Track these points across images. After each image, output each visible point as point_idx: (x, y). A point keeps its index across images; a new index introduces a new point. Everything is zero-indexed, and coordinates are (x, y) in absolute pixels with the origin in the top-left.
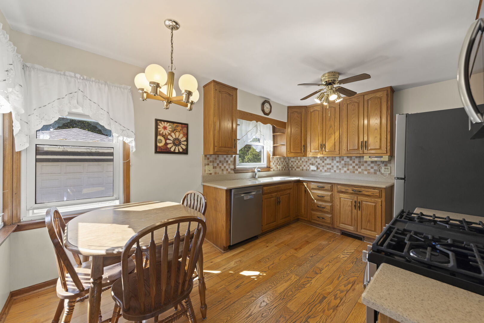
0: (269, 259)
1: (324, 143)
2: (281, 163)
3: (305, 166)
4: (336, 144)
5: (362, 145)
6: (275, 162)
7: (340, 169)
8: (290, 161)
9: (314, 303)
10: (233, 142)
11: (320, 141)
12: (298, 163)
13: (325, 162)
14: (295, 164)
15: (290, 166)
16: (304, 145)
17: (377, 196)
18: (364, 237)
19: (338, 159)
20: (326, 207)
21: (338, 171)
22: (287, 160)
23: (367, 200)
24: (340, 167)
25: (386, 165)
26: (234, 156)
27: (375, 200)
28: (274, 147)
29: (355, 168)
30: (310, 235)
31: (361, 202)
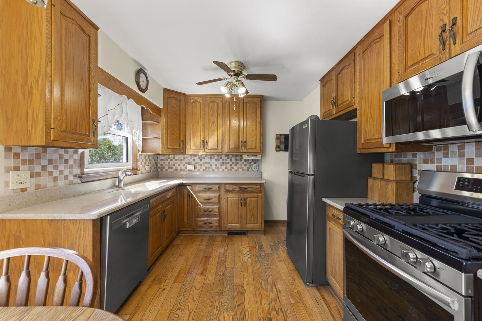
0: (179, 309)
1: (207, 139)
2: (149, 163)
3: (179, 165)
4: (219, 142)
5: (242, 144)
6: (143, 161)
7: (218, 168)
8: (159, 160)
10: (91, 125)
11: (202, 137)
12: (171, 162)
13: (204, 160)
14: (167, 163)
15: (159, 165)
16: (182, 140)
17: (258, 191)
18: (247, 231)
19: (216, 158)
20: (214, 210)
21: (216, 170)
22: (156, 158)
23: (251, 196)
24: (218, 165)
25: (255, 163)
26: (80, 151)
27: (257, 195)
28: (144, 140)
29: (232, 166)
30: (203, 247)
31: (246, 198)
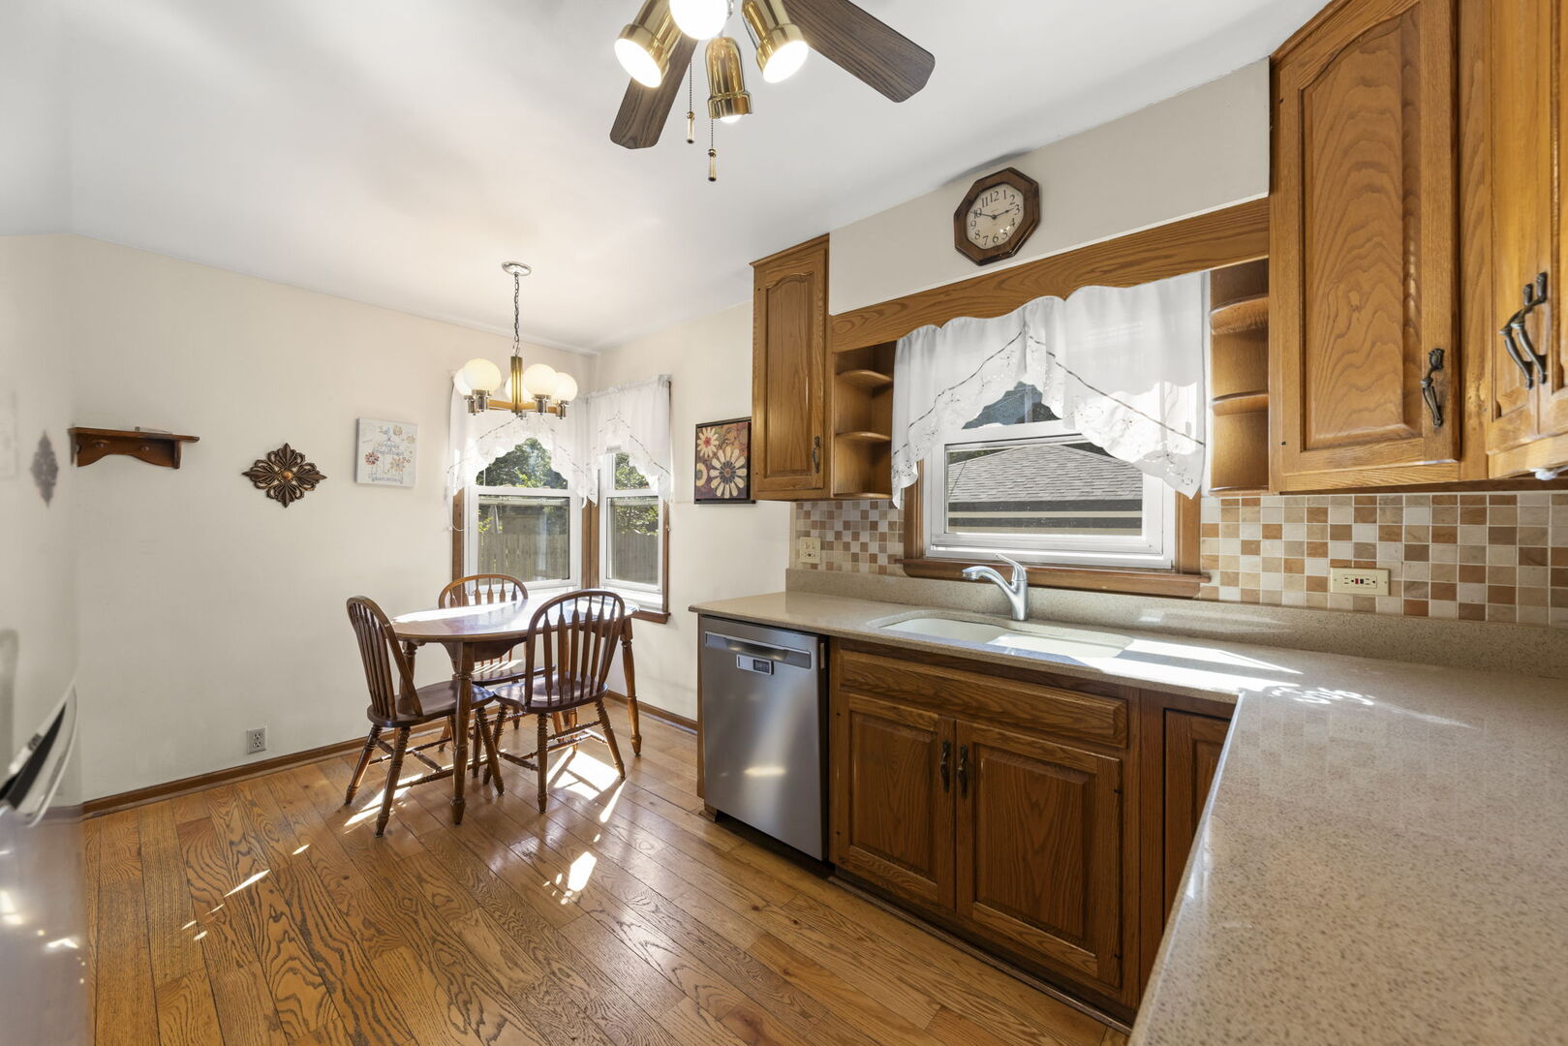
9: (367, 1017)
10: (812, 451)
